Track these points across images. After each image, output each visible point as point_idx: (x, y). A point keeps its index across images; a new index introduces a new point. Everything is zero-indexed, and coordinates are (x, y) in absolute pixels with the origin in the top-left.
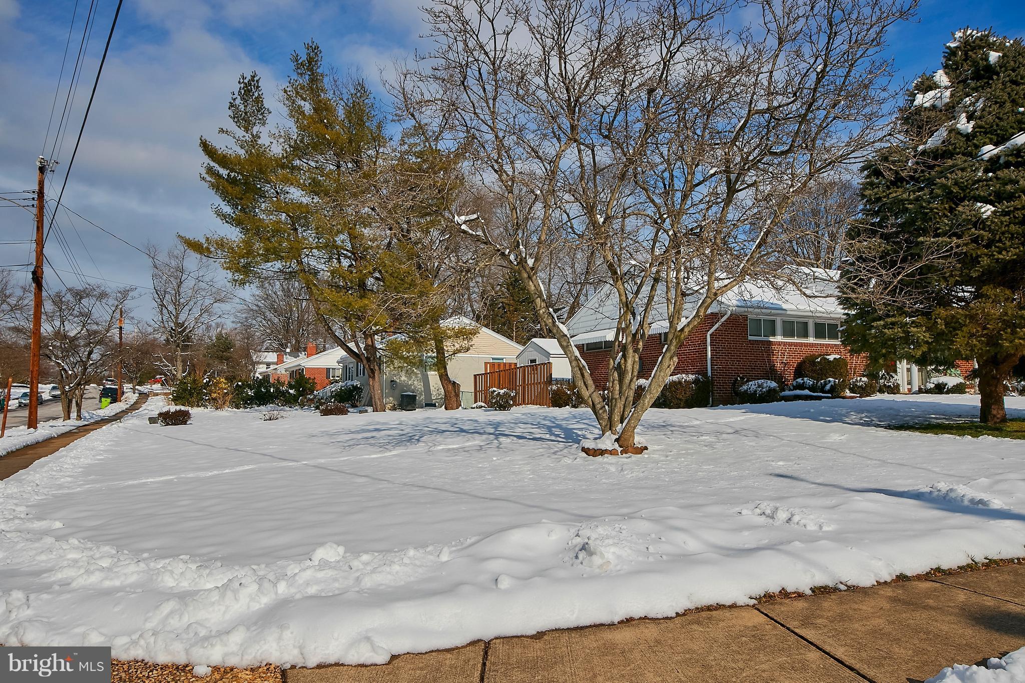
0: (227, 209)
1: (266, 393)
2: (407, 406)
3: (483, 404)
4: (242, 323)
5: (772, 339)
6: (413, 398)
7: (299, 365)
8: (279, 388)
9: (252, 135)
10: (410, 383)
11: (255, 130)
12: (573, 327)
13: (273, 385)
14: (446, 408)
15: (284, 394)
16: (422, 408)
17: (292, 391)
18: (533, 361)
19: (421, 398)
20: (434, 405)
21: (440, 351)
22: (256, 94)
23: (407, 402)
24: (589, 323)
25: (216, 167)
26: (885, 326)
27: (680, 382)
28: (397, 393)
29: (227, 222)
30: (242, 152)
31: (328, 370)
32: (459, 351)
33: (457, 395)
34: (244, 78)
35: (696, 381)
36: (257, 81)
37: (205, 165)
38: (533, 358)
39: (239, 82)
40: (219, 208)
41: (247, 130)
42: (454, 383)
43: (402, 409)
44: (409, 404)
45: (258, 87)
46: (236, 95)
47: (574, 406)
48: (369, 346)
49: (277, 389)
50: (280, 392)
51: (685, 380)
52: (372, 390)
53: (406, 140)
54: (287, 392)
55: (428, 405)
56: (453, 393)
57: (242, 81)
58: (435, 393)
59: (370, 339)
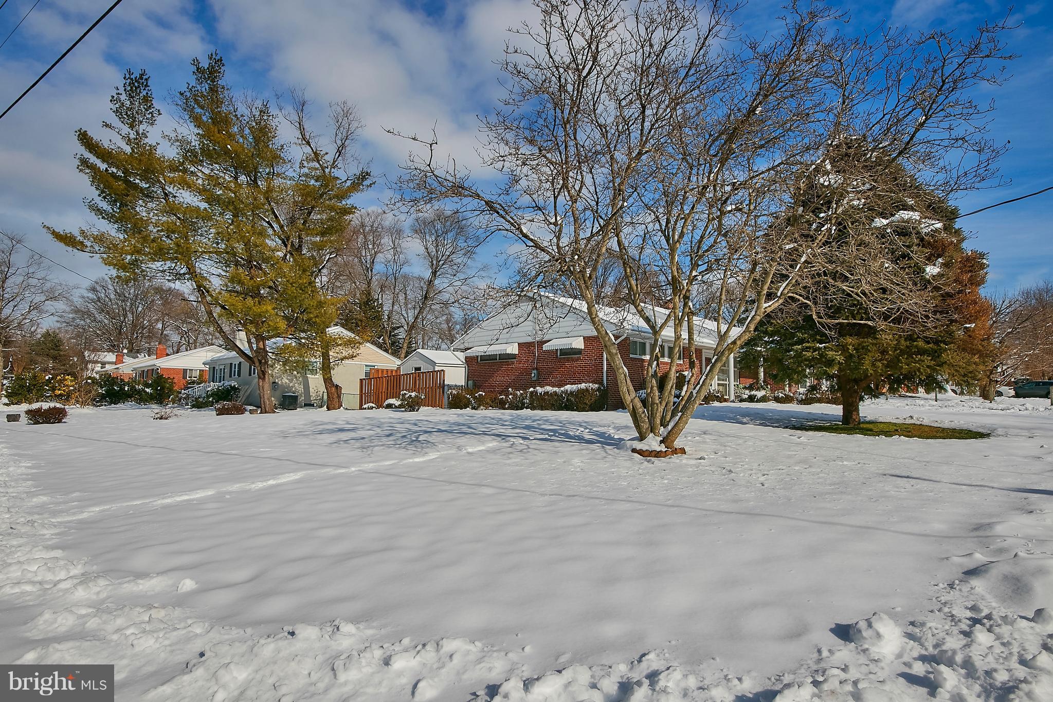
0: (104, 205)
1: (119, 391)
2: (289, 405)
3: (374, 405)
4: (67, 323)
5: (643, 357)
6: (295, 398)
7: (154, 365)
8: (135, 387)
9: (138, 133)
10: (291, 385)
11: (142, 128)
12: (469, 341)
13: (128, 384)
14: (329, 409)
15: (139, 392)
16: (302, 407)
17: (148, 390)
18: (419, 369)
19: (302, 399)
20: (313, 405)
21: (326, 356)
22: (144, 93)
23: (289, 402)
24: (485, 338)
25: (93, 159)
26: (803, 350)
27: (587, 390)
28: (278, 393)
29: (103, 218)
30: (128, 149)
31: (185, 371)
32: (345, 358)
33: (339, 397)
34: (130, 73)
35: (599, 389)
36: (146, 79)
37: (78, 156)
38: (417, 366)
39: (125, 78)
40: (93, 202)
41: (132, 127)
42: (337, 386)
43: (284, 408)
44: (290, 404)
45: (147, 86)
46: (122, 91)
47: (473, 408)
48: (261, 349)
49: (133, 388)
50: (136, 390)
51: (592, 389)
52: (262, 391)
53: (305, 164)
54: (143, 390)
55: (306, 405)
56: (336, 395)
57: (128, 76)
58: (314, 395)
59: (261, 343)
